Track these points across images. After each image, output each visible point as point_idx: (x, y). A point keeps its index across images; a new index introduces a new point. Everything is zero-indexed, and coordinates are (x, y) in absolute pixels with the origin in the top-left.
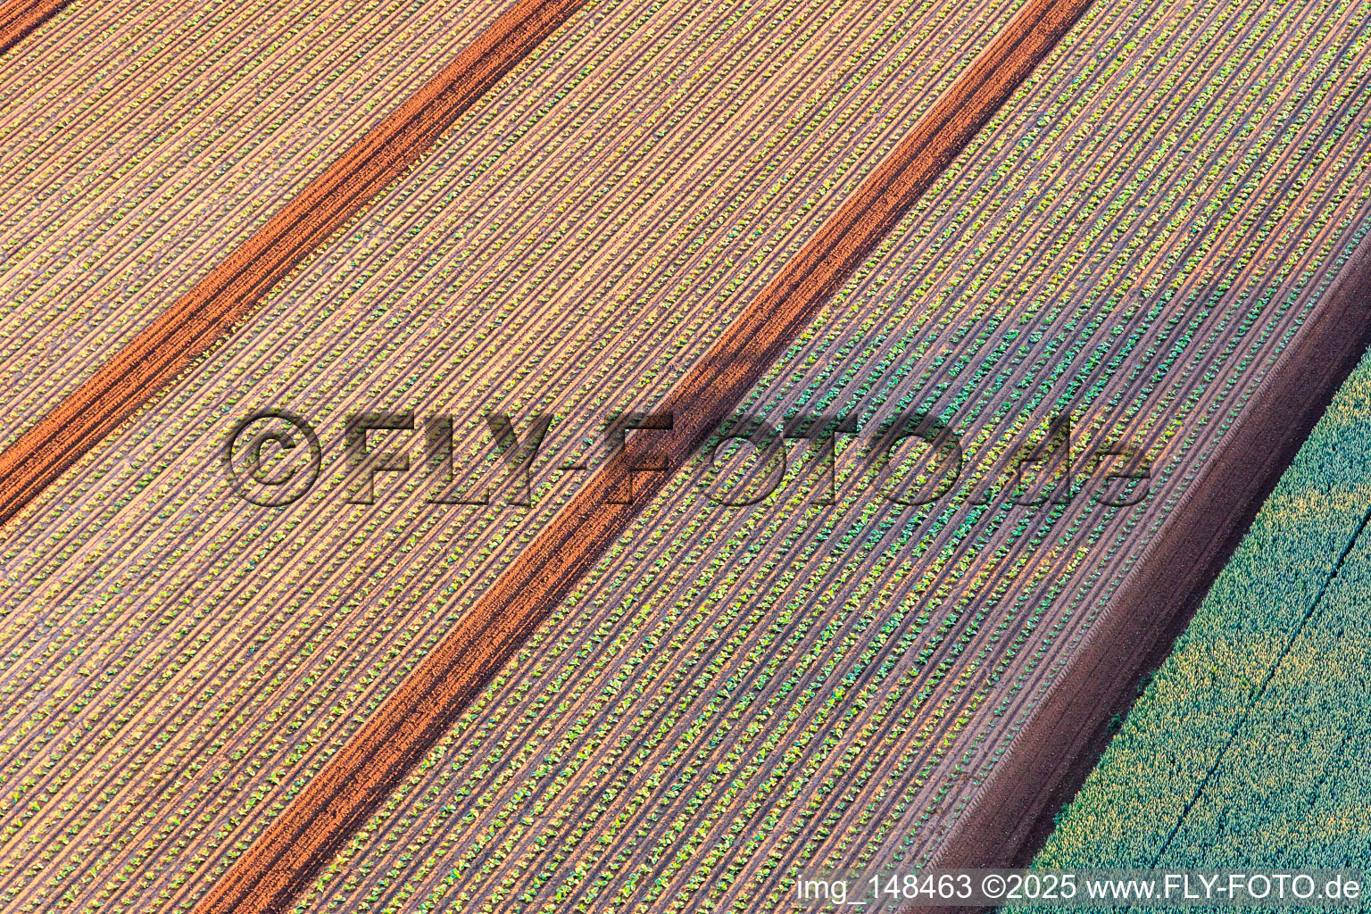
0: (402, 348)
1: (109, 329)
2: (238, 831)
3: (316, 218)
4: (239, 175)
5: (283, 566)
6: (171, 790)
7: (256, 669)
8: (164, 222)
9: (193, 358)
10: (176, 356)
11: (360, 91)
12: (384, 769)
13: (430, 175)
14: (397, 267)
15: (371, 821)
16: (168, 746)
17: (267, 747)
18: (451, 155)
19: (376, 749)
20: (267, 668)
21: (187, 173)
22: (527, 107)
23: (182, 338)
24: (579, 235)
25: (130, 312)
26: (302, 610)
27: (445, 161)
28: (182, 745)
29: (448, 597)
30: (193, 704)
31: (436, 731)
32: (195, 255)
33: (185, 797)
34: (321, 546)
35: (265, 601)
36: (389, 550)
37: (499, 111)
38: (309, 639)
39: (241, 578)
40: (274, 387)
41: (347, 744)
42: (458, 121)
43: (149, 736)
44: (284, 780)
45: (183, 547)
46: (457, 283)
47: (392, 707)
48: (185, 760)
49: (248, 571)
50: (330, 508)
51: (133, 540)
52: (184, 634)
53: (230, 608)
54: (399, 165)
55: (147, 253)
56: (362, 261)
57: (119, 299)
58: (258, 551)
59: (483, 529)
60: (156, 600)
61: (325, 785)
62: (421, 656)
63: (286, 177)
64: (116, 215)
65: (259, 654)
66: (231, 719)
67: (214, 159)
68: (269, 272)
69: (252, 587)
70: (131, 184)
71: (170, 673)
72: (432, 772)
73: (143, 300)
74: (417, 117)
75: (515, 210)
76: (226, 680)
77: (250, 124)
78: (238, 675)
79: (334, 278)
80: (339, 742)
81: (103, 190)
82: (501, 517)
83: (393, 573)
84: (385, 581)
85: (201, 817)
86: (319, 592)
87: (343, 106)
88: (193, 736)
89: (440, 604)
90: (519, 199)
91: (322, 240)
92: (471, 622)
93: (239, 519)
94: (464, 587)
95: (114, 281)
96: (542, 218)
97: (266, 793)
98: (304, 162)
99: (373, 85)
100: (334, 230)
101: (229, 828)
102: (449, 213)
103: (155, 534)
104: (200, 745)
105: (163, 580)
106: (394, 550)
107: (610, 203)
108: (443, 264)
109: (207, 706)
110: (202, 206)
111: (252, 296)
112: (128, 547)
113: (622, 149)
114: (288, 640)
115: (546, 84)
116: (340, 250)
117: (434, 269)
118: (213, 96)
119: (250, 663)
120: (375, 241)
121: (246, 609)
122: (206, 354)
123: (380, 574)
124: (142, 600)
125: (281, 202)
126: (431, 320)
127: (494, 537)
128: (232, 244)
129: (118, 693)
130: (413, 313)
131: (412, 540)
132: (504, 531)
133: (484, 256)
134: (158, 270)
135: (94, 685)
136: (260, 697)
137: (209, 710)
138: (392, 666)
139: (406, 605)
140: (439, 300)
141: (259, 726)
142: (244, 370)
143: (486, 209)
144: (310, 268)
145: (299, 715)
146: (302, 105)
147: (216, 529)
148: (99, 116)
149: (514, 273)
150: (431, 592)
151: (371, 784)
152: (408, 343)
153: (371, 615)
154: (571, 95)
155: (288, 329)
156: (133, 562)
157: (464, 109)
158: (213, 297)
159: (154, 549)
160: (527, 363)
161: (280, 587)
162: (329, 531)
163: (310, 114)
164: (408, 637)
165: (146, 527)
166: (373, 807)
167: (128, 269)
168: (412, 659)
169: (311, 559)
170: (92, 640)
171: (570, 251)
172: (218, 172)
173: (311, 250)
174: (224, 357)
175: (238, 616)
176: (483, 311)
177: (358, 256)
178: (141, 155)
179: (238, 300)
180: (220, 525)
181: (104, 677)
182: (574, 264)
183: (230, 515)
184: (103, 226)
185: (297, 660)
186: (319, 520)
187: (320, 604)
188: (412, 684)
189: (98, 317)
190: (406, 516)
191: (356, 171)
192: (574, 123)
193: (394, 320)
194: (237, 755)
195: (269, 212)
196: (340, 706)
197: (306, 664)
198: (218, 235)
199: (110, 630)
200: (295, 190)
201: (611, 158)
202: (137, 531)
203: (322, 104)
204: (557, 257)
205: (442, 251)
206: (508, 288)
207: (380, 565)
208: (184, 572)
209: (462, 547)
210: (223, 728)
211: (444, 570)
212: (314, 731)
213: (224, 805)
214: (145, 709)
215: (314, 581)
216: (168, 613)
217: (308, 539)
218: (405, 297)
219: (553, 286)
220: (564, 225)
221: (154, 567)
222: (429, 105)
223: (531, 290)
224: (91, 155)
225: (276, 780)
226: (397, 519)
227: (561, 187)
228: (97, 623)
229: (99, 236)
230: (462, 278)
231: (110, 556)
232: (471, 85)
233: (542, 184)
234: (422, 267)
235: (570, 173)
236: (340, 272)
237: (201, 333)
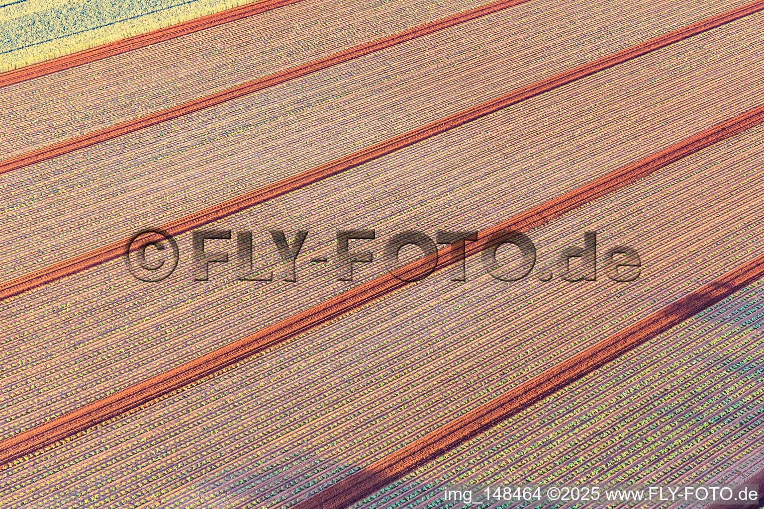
0: (604, 246)
1: (507, 210)
2: (469, 404)
3: (595, 191)
4: (576, 168)
5: (528, 313)
6: (453, 381)
7: (502, 347)
8: (543, 177)
9: (531, 229)
10: (525, 226)
11: (631, 149)
12: (529, 398)
13: (643, 185)
14: (616, 216)
15: (516, 416)
16: (460, 365)
17: (493, 377)
18: (654, 181)
19: (529, 390)
20: (506, 348)
21: (560, 162)
22: (688, 171)
23: (530, 220)
24: (686, 223)
25: (517, 206)
26: (527, 331)
27: (650, 182)
28: (464, 367)
29: (579, 342)
30: (475, 353)
31: (553, 390)
32: (548, 192)
33: (457, 385)
34: (544, 310)
35: (516, 324)
36: (567, 318)
37: (678, 169)
38: (524, 342)
39: (512, 313)
40: (553, 247)
41: (520, 385)
42: (662, 169)
43: (455, 359)
44: (493, 390)
45: (497, 295)
46: (634, 228)
47: (542, 376)
48: (463, 372)
49: (515, 311)
50: (553, 297)
51: (481, 288)
52: (483, 327)
53: (503, 322)
54: (633, 180)
55: (532, 187)
56: (604, 210)
57: (515, 200)
58: (521, 305)
59: (603, 321)
60: (479, 311)
61: (506, 397)
62: (560, 361)
63: (592, 173)
64: (528, 171)
65: (505, 342)
66: (485, 362)
67: (570, 160)
68: (571, 205)
69: (513, 317)
70: (538, 161)
71: (472, 339)
72: (545, 405)
73: (523, 203)
74: (647, 164)
75: (667, 207)
76: (490, 348)
77: (588, 151)
78: (495, 347)
79: (592, 214)
80: (518, 383)
81: (527, 160)
82: (612, 319)
83: (564, 328)
84: (560, 330)
85: (459, 395)
86: (536, 326)
87: (623, 153)
88: (469, 364)
89: (576, 344)
90: (670, 204)
91: (594, 199)
92: (583, 354)
93: (520, 291)
94: (587, 340)
95: (516, 194)
96: (676, 213)
97: (485, 393)
98: (600, 169)
99: (637, 148)
100: (600, 197)
101: (466, 402)
102: (643, 202)
103: (490, 288)
104: (470, 368)
105: (485, 305)
106: (569, 319)
107: (703, 214)
108: (633, 220)
109: (479, 355)
110: (558, 175)
111: (561, 212)
112: (478, 289)
113: (716, 195)
114: (517, 340)
115: (699, 164)
116: (599, 204)
117: (629, 221)
118: (580, 137)
119: (501, 344)
120: (613, 204)
121: (508, 324)
122: (536, 229)
123: (559, 326)
124: (474, 310)
125: (586, 181)
126: (619, 239)
127: (605, 325)
128: (562, 192)
129: (452, 341)
130: (614, 235)
131: (576, 318)
132: (610, 324)
133: (648, 221)
134: (533, 194)
135: (445, 335)
136: (498, 358)
137: (479, 357)
138: (549, 361)
139: (564, 340)
140: (625, 233)
141: (493, 368)
142: (546, 238)
143: (657, 204)
144: (586, 208)
145: (508, 369)
146: (609, 149)
147: (511, 292)
148: (538, 134)
149: (657, 230)
150: (575, 338)
151: (522, 402)
152: (607, 245)
153: (550, 340)
154: (707, 170)
155: (568, 228)
156: (478, 296)
157: (666, 165)
158: (548, 209)
159: (487, 293)
160: (646, 265)
161: (523, 320)
162: (549, 305)
163: (610, 153)
164: (559, 353)
165: (488, 284)
166: (519, 411)
167: (523, 191)
168: (557, 361)
169: (538, 313)
170: (452, 319)
171: (681, 228)
172: (569, 165)
173: (588, 202)
174: (541, 231)
175: (504, 326)
176: (639, 241)
177: (604, 208)
178: (546, 151)
179: (555, 213)
180: (513, 291)
181: (449, 333)
182: (680, 233)
183: (518, 289)
184: (522, 173)
185: (517, 348)
186: (547, 300)
187: (534, 331)
188: (553, 370)
189: (505, 205)
190: (578, 308)
191: (617, 177)
192: (703, 181)
193: (606, 235)
194: (481, 376)
195: (580, 184)
196: (524, 370)
197: (520, 351)
198: (559, 187)
199: (460, 317)
200: (593, 179)
201: (711, 198)
202: (484, 285)
203: (616, 150)
204: (675, 229)
205: (634, 215)
206: (652, 235)
207: (561, 323)
208: (493, 304)
209: (593, 325)
210: (481, 365)
211: (583, 332)
212: (511, 376)
213: (469, 393)
214: (458, 349)
215: (536, 322)
216: (481, 317)
217: (541, 306)
218: (614, 228)
219: (668, 239)
220: (683, 218)
221: (484, 300)
222: (654, 161)
223: (660, 238)
224: (529, 147)
225: (490, 390)
226: (575, 308)
227: (688, 204)
228: (456, 313)
229: (519, 176)
230: (637, 227)
231: (471, 291)
232: (672, 157)
233: (681, 200)
234: (625, 219)
235: (693, 199)
236: (595, 213)
237: (537, 221)
